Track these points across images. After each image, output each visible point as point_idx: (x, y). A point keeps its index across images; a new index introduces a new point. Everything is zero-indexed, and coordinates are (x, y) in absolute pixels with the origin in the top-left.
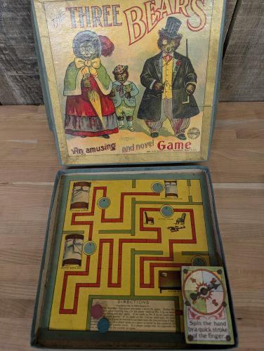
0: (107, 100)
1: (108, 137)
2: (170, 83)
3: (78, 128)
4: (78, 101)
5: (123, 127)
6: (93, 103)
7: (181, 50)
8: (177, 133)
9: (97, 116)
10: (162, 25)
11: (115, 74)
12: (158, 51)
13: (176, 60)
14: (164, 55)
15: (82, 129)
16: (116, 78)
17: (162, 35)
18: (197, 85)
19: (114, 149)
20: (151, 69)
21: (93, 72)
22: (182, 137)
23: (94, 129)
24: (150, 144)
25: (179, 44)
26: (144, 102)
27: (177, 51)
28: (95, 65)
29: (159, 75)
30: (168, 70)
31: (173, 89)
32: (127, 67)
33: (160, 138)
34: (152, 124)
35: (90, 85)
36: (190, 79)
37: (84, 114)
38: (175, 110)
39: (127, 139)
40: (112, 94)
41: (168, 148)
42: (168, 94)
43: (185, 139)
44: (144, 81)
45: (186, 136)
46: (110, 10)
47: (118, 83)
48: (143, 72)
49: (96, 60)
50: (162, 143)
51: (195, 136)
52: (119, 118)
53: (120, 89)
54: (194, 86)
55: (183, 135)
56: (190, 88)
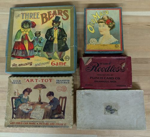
0: (31, 44)
1: (29, 59)
2: (57, 37)
3: (17, 55)
4: (19, 44)
5: (37, 55)
6: (25, 45)
7: (61, 26)
8: (60, 58)
9: (26, 50)
10: (54, 18)
11: (36, 34)
12: (52, 27)
13: (59, 30)
14: (54, 28)
15: (19, 55)
16: (36, 36)
17: (54, 21)
18: (67, 38)
19: (31, 65)
20: (49, 32)
21: (27, 33)
22: (62, 60)
23: (24, 55)
24: (48, 63)
25: (60, 24)
26: (46, 45)
27: (59, 26)
28: (28, 31)
29: (52, 35)
30: (56, 33)
31: (58, 40)
32: (40, 32)
33: (53, 60)
34: (49, 54)
35: (25, 38)
36: (64, 36)
37: (20, 49)
38: (59, 48)
39: (38, 60)
40: (33, 42)
41: (56, 65)
42: (56, 42)
43: (63, 61)
44: (46, 37)
45: (64, 59)
46: (36, 14)
47: (36, 37)
48: (46, 34)
49: (29, 29)
50: (53, 63)
51: (68, 59)
52: (35, 51)
53: (37, 39)
54: (66, 39)
55: (63, 59)
56: (64, 39)
